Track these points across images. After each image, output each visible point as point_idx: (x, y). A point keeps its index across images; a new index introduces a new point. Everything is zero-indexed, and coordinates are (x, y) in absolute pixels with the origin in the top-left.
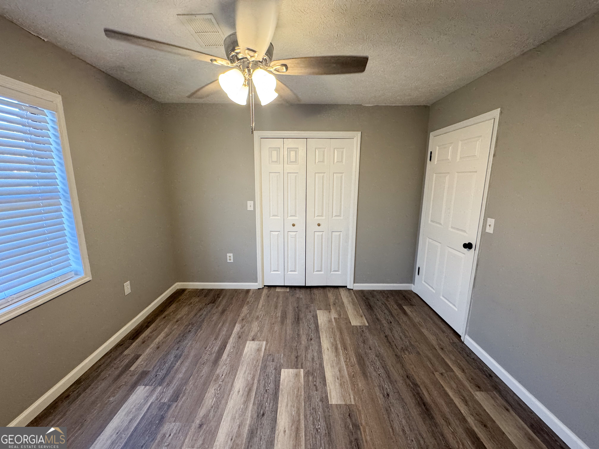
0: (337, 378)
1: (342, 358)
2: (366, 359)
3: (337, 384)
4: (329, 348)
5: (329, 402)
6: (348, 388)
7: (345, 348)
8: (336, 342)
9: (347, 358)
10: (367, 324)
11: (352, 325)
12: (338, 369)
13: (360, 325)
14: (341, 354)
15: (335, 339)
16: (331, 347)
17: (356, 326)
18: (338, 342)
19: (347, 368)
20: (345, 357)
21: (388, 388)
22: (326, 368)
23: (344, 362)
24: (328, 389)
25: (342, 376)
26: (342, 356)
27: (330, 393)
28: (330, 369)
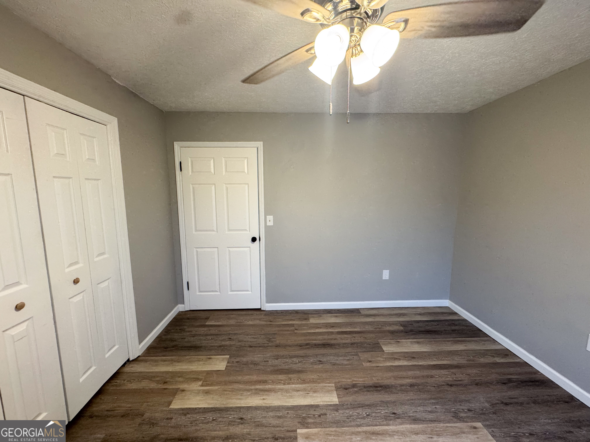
0: (307, 395)
1: (279, 386)
2: (280, 367)
3: (315, 395)
4: (262, 398)
5: (336, 403)
6: (318, 386)
7: (265, 382)
8: (252, 389)
9: (280, 383)
10: (228, 356)
11: (224, 369)
12: (295, 392)
13: (227, 362)
14: (273, 386)
15: (248, 390)
16: (259, 395)
17: (227, 366)
18: (253, 387)
19: (293, 383)
20: (277, 384)
21: (313, 360)
22: (294, 403)
23: (285, 386)
24: (322, 403)
25: (305, 390)
26: (276, 386)
27: (326, 402)
28: (295, 399)
